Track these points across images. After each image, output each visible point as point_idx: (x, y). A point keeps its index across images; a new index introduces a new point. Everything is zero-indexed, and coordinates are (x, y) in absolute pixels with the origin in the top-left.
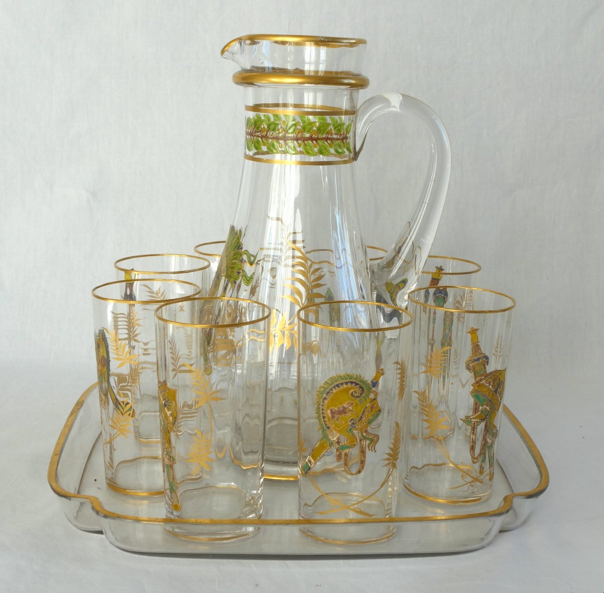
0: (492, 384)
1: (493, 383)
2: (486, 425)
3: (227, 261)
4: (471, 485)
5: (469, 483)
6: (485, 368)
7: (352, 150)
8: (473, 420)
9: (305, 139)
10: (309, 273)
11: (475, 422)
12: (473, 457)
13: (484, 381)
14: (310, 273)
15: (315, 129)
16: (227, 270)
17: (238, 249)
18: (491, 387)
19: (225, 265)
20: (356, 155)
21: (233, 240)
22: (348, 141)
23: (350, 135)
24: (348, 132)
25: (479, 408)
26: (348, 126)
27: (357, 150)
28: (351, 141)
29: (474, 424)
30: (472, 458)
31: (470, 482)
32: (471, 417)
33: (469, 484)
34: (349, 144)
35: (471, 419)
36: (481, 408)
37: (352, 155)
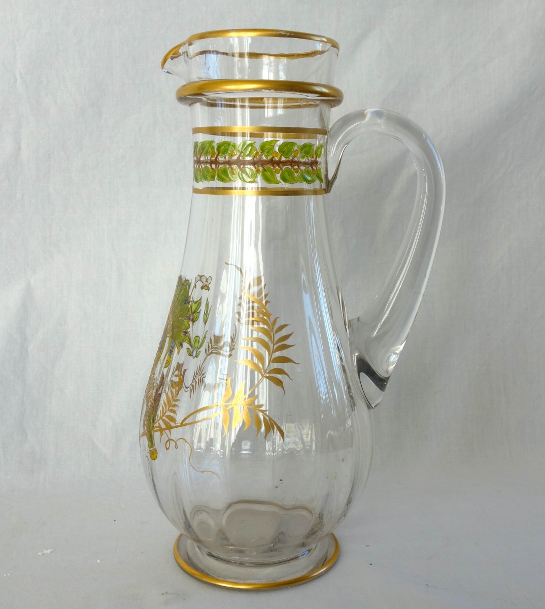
3: (173, 318)
7: (323, 178)
9: (263, 163)
10: (272, 331)
14: (274, 331)
15: (277, 149)
16: (173, 330)
17: (185, 303)
19: (171, 323)
20: (329, 184)
21: (180, 292)
22: (319, 166)
23: (321, 159)
24: (318, 156)
26: (318, 148)
27: (330, 177)
28: (322, 167)
34: (320, 171)
37: (324, 186)
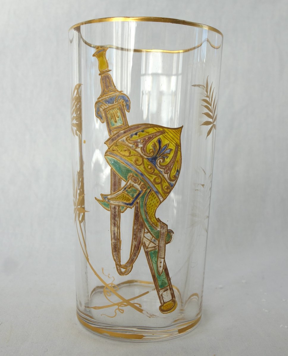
0: (141, 146)
1: (144, 145)
2: (137, 216)
4: (118, 309)
5: (114, 305)
6: (124, 116)
8: (111, 202)
11: (116, 205)
12: (118, 265)
13: (124, 138)
18: (139, 150)
25: (120, 183)
29: (115, 208)
30: (116, 265)
31: (117, 304)
32: (109, 197)
33: (116, 307)
35: (109, 199)
36: (123, 184)
